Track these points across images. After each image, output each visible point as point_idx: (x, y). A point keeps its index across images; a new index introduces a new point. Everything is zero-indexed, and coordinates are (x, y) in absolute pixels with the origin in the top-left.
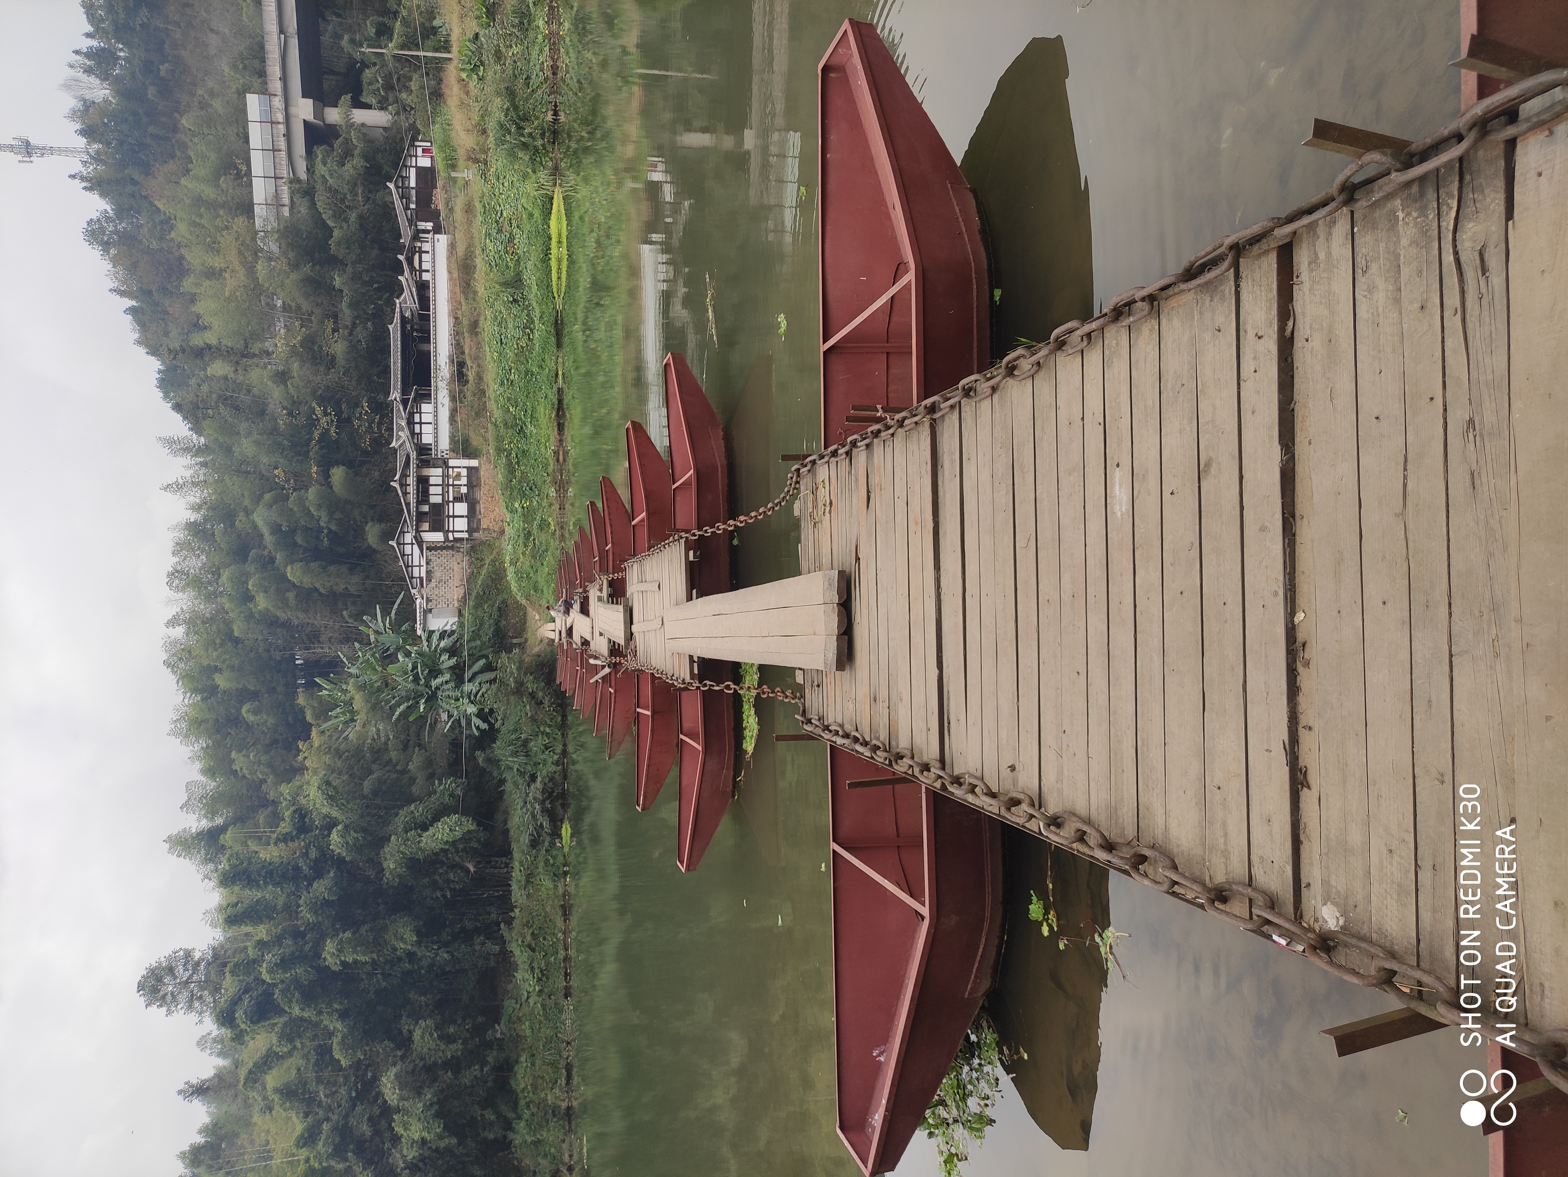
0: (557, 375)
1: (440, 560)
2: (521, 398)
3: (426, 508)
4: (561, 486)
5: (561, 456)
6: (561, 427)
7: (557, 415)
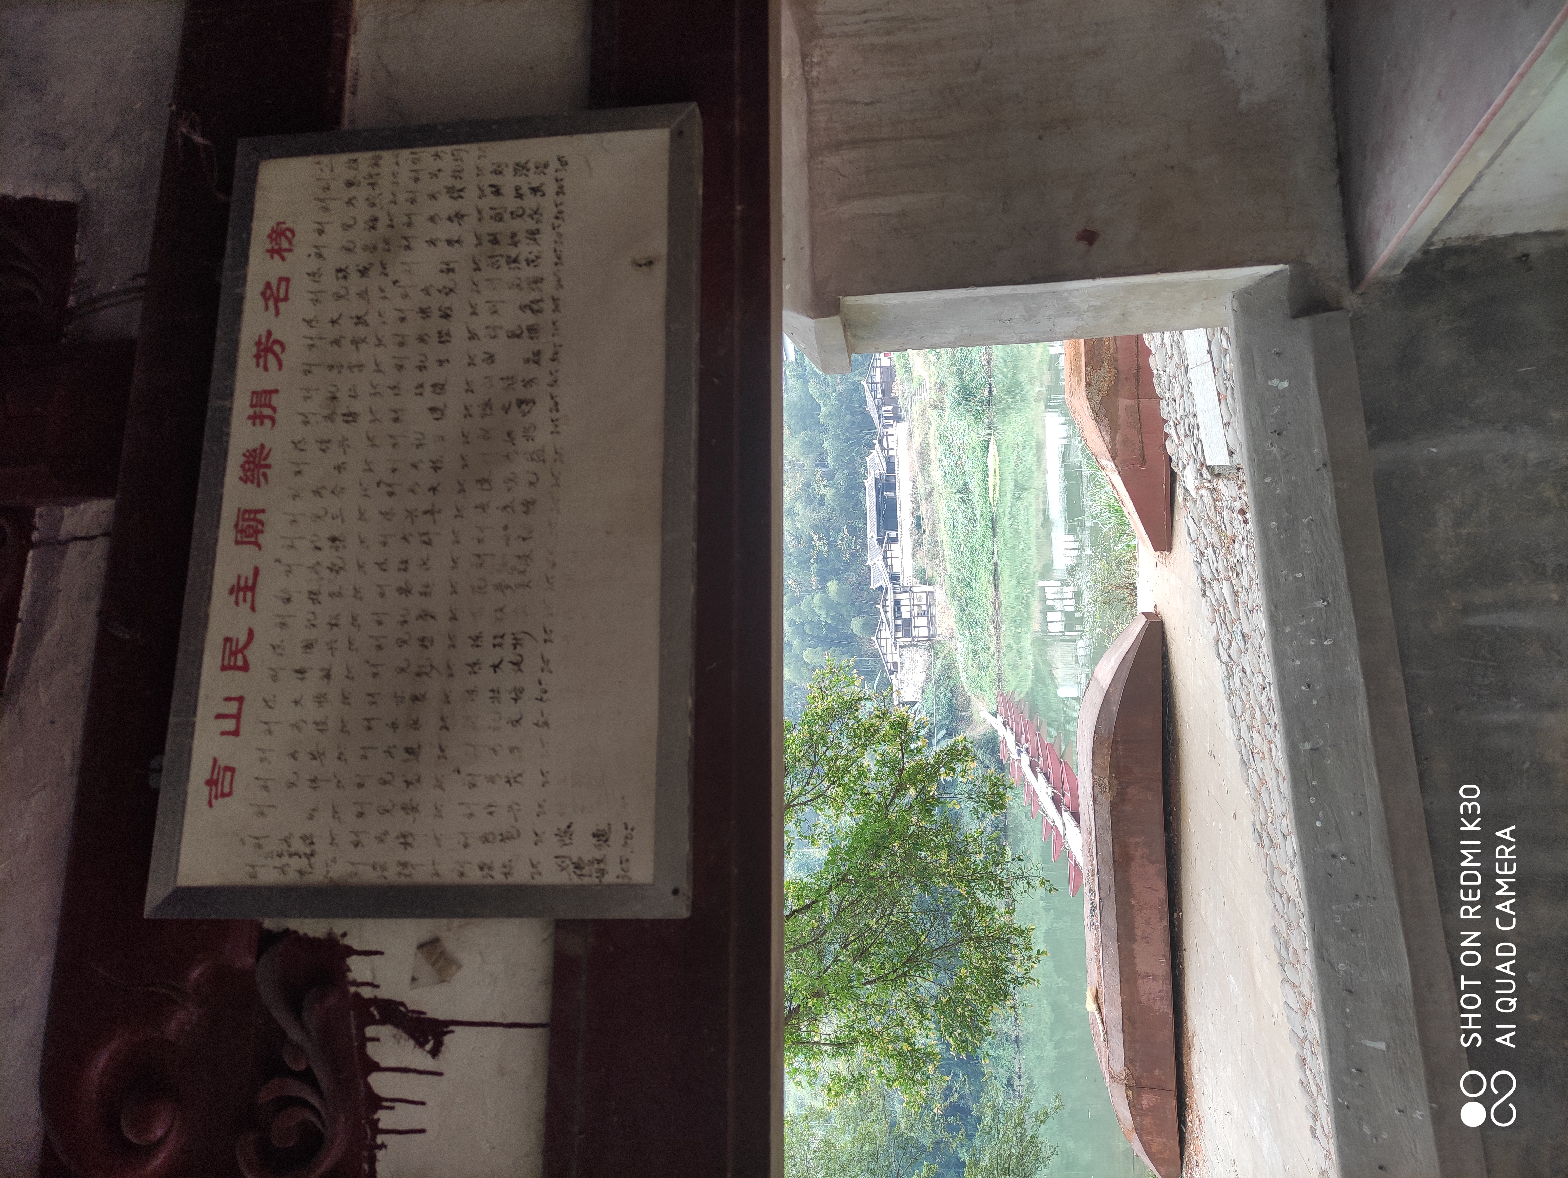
0: (993, 553)
1: (907, 654)
2: (969, 564)
3: (899, 622)
4: (997, 624)
5: (996, 604)
6: (996, 587)
7: (994, 579)
